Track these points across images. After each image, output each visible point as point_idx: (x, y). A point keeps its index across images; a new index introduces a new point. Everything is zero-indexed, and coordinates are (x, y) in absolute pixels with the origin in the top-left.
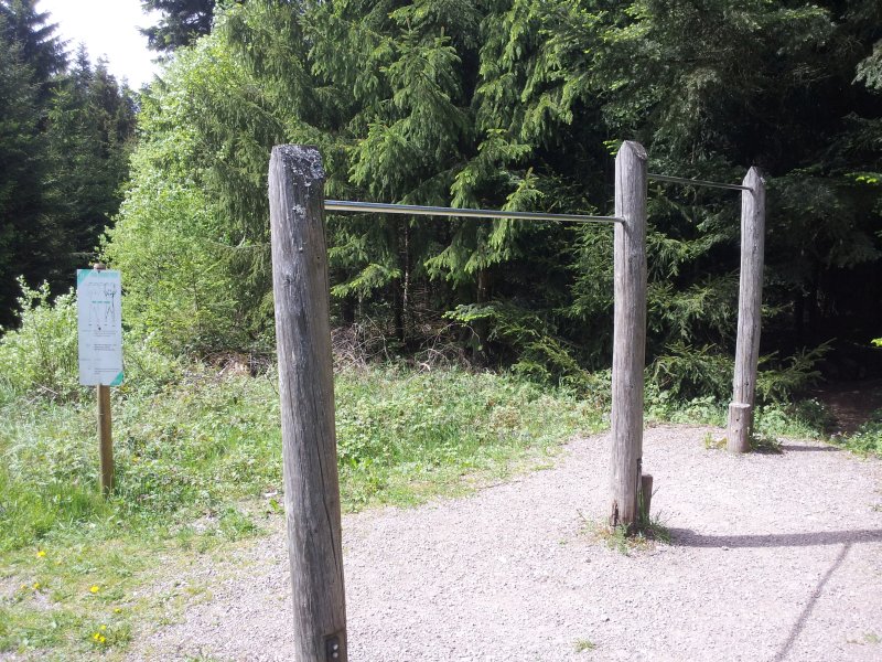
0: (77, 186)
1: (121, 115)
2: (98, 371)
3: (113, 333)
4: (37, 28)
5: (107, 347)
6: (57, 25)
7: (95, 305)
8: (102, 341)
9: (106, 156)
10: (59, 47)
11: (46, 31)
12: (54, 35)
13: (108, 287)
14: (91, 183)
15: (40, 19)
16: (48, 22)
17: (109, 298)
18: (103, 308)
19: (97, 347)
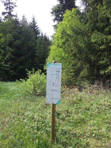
0: (41, 53)
1: (48, 42)
2: (52, 99)
3: (58, 85)
4: (36, 28)
5: (56, 91)
6: (39, 27)
7: (52, 75)
8: (54, 88)
9: (45, 48)
10: (39, 31)
11: (37, 28)
12: (38, 29)
13: (57, 69)
14: (43, 53)
15: (36, 26)
16: (37, 27)
17: (57, 73)
18: (55, 76)
19: (52, 90)
